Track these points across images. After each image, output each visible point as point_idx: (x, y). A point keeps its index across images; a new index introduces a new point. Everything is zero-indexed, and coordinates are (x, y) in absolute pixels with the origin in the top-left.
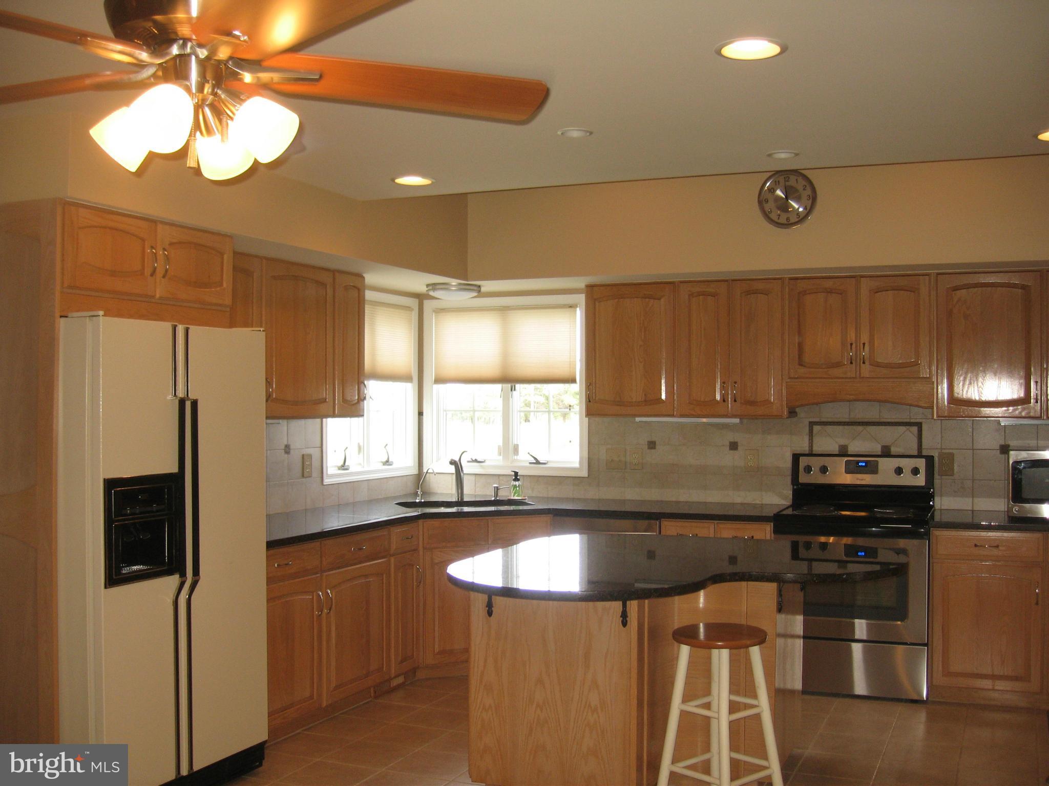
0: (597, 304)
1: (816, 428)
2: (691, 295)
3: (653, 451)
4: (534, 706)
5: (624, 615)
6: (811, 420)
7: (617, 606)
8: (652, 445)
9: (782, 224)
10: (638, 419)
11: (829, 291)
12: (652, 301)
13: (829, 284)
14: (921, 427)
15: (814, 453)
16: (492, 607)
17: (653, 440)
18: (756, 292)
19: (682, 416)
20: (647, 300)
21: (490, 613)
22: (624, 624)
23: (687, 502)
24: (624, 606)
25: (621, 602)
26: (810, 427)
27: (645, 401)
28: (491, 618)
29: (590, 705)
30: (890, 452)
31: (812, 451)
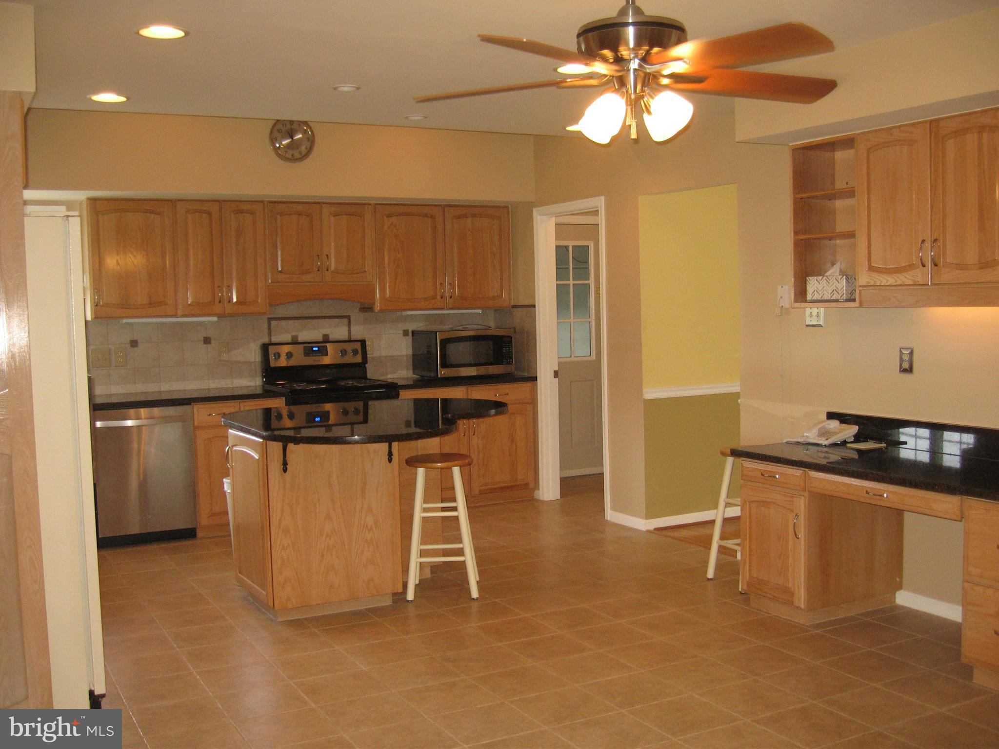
0: (100, 216)
1: (273, 323)
2: (188, 211)
3: (136, 349)
4: (324, 536)
5: (390, 454)
6: (269, 316)
7: (384, 446)
8: (134, 343)
9: (288, 159)
10: (125, 321)
11: (300, 214)
12: (152, 216)
13: (299, 208)
14: (350, 319)
15: (272, 343)
16: (287, 464)
17: (135, 339)
18: (242, 212)
19: (184, 316)
20: (148, 214)
21: (285, 470)
22: (390, 460)
23: (170, 391)
24: (390, 447)
25: (387, 444)
26: (268, 322)
27: (150, 304)
28: (286, 473)
29: (367, 527)
30: (329, 339)
31: (271, 341)
